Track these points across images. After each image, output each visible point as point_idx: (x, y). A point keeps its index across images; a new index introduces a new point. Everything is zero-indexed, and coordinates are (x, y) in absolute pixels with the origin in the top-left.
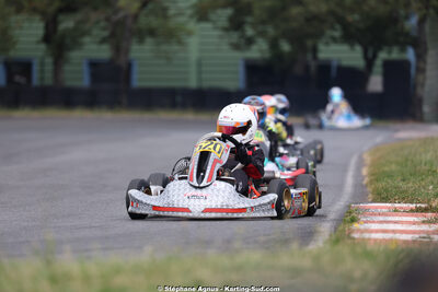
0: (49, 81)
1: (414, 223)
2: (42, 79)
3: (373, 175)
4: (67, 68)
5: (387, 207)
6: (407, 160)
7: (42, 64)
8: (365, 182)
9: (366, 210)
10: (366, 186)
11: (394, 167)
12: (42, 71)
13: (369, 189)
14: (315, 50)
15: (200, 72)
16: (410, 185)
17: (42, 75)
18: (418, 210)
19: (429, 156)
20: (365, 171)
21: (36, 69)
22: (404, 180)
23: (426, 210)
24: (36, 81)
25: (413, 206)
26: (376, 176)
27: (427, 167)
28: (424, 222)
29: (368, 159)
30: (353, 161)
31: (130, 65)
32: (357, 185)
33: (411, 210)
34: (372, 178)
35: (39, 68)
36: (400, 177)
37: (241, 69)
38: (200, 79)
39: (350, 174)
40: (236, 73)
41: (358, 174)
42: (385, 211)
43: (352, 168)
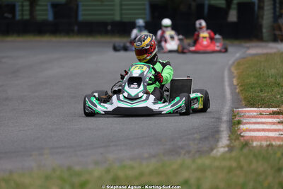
0: (27, 17)
1: (274, 123)
2: (22, 15)
3: (241, 86)
4: (38, 8)
5: (255, 111)
6: (260, 74)
7: (22, 6)
8: (237, 91)
9: (242, 112)
10: (238, 93)
11: (253, 80)
12: (22, 10)
13: (241, 97)
15: (121, 10)
16: (266, 94)
17: (22, 13)
18: (274, 113)
19: (273, 71)
20: (235, 82)
21: (18, 8)
22: (261, 91)
23: (278, 113)
24: (18, 17)
25: (271, 109)
26: (245, 87)
27: (273, 80)
28: (279, 123)
29: (235, 72)
30: (226, 73)
31: (77, 6)
32: (233, 93)
33: (270, 114)
34: (241, 88)
35: (20, 8)
36: (259, 89)
37: (147, 7)
38: (121, 14)
39: (226, 83)
40: (144, 9)
41: (231, 85)
42: (255, 114)
43: (226, 79)
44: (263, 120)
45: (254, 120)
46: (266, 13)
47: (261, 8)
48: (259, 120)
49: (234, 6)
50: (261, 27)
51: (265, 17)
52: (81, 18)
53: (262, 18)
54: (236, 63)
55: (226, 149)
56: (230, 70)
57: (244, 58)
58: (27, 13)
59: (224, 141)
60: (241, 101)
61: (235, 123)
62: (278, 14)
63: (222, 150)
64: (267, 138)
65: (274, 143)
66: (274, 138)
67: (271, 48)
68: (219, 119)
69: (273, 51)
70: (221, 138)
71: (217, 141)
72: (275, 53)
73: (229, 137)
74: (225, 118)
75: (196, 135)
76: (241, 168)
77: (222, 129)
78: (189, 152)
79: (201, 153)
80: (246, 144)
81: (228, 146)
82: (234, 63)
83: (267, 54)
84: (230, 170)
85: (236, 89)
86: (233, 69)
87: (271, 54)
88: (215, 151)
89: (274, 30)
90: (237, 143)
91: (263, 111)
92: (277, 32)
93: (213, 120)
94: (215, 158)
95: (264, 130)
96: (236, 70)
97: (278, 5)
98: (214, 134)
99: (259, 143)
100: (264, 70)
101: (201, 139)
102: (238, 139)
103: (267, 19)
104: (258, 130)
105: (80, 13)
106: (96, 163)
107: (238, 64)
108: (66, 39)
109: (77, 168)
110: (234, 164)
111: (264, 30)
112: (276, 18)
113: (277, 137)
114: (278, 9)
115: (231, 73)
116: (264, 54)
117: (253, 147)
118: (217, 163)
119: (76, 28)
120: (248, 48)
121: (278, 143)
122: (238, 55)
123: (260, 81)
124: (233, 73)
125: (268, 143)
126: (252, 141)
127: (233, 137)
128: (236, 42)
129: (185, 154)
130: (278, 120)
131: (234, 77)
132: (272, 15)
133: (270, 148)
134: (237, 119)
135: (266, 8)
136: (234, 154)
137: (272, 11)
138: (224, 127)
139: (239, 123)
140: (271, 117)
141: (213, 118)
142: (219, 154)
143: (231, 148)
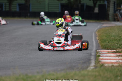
0: (8, 10)
1: (114, 56)
2: (6, 8)
4: (12, 6)
6: (108, 35)
7: (6, 5)
8: (98, 42)
9: (100, 51)
10: (99, 43)
11: (105, 37)
12: (6, 7)
13: (100, 45)
14: (80, 1)
15: (48, 7)
16: (111, 44)
18: (114, 52)
19: (114, 34)
20: (97, 38)
21: (4, 6)
22: (109, 43)
23: (116, 52)
24: (4, 10)
25: (113, 50)
26: (102, 41)
27: (114, 38)
28: (116, 56)
29: (98, 34)
30: (94, 35)
31: (30, 5)
32: (96, 43)
33: (113, 52)
34: (100, 41)
35: (5, 6)
36: (108, 41)
37: (60, 6)
38: (48, 9)
39: (94, 39)
40: (58, 7)
41: (96, 39)
42: (106, 52)
43: (94, 37)
44: (110, 55)
45: (105, 55)
46: (111, 9)
47: (109, 7)
48: (108, 55)
49: (97, 6)
50: (108, 15)
51: (110, 11)
52: (31, 10)
53: (109, 11)
54: (98, 30)
55: (94, 67)
56: (95, 33)
57: (101, 28)
58: (8, 8)
59: (93, 64)
60: (100, 47)
61: (97, 56)
62: (116, 9)
63: (92, 68)
64: (111, 63)
65: (114, 65)
66: (115, 63)
67: (113, 24)
68: (90, 54)
69: (114, 25)
70: (92, 62)
71: (90, 64)
72: (115, 26)
73: (95, 62)
74: (93, 54)
75: (81, 61)
76: (100, 75)
77: (92, 59)
78: (78, 68)
79: (83, 69)
80: (102, 65)
81: (95, 66)
82: (97, 30)
83: (111, 27)
84: (96, 76)
85: (98, 41)
86: (96, 33)
87: (113, 27)
88: (89, 68)
89: (114, 16)
90: (98, 65)
91: (110, 51)
92: (116, 17)
93: (88, 55)
94: (89, 71)
95: (110, 59)
96: (98, 33)
97: (116, 6)
98: (88, 61)
99: (108, 65)
100: (110, 33)
101: (83, 63)
102: (99, 63)
103: (111, 11)
104: (108, 59)
105: (31, 8)
106: (38, 73)
107: (99, 30)
108: (24, 19)
109: (30, 75)
110: (97, 74)
111: (110, 16)
112: (115, 11)
113: (116, 62)
114: (116, 7)
115: (95, 34)
116: (110, 27)
117: (106, 66)
118: (90, 73)
119: (29, 14)
120: (103, 24)
121: (116, 65)
122: (98, 27)
123: (108, 38)
124: (96, 34)
125: (112, 65)
126: (105, 64)
127: (97, 62)
128: (98, 21)
129: (76, 69)
130: (116, 55)
131: (97, 36)
132: (113, 10)
133: (113, 67)
134: (98, 54)
135: (111, 7)
136: (97, 69)
137: (113, 8)
138: (93, 58)
139: (99, 56)
140: (113, 54)
141: (88, 54)
142: (91, 69)
143: (96, 67)
